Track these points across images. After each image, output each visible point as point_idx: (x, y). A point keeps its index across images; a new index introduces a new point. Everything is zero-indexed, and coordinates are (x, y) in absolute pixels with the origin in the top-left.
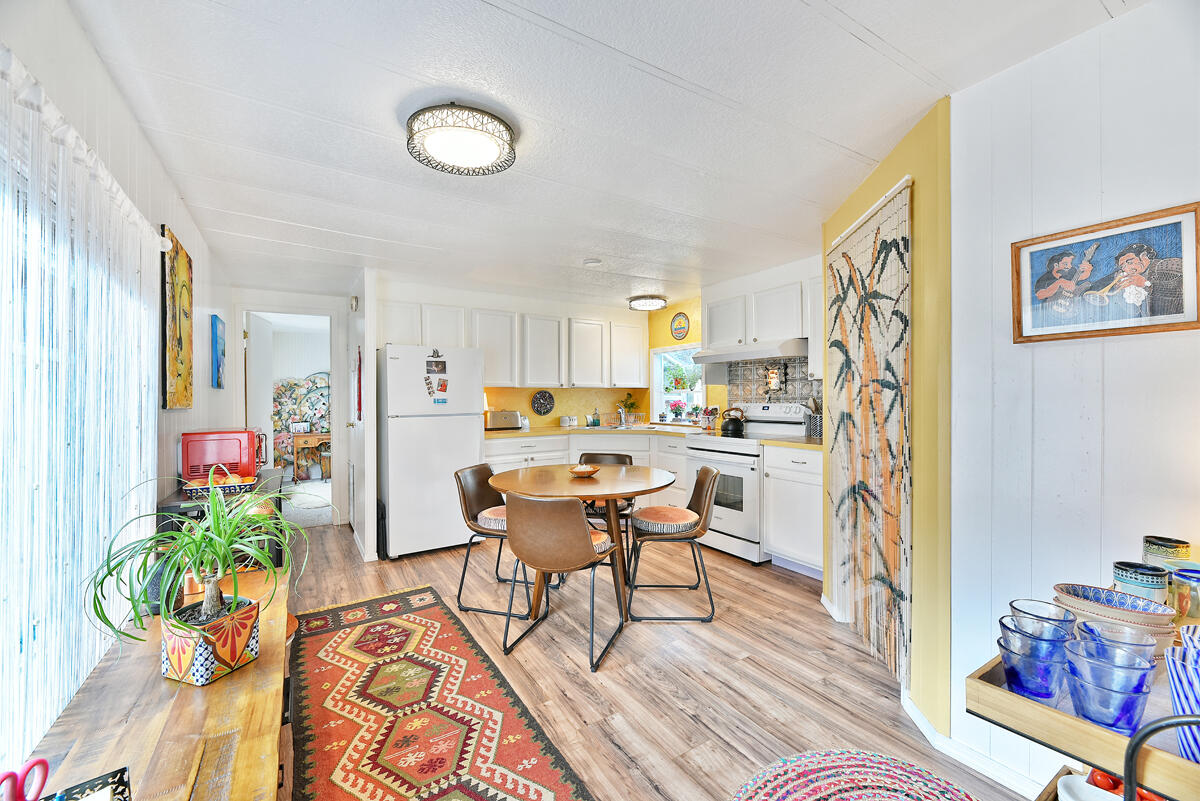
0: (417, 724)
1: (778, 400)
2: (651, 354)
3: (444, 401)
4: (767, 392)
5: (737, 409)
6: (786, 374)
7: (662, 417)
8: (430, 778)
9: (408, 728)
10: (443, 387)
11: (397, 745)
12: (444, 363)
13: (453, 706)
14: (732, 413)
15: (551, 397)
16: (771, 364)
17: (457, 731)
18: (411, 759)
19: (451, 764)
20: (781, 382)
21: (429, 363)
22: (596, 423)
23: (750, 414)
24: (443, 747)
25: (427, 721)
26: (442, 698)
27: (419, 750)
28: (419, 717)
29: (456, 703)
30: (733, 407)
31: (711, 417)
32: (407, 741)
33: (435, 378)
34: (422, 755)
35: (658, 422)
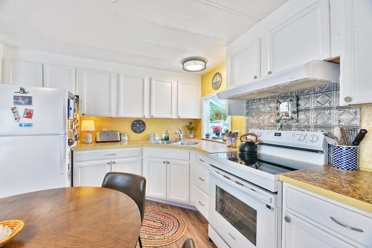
1: (289, 128)
2: (202, 99)
3: (29, 125)
4: (278, 121)
5: (252, 135)
6: (298, 105)
7: (207, 136)
10: (29, 115)
12: (30, 98)
14: (249, 137)
15: (144, 123)
16: (283, 98)
20: (293, 112)
21: (16, 98)
22: (167, 139)
23: (263, 139)
30: (249, 132)
31: (233, 139)
33: (21, 109)
35: (205, 138)
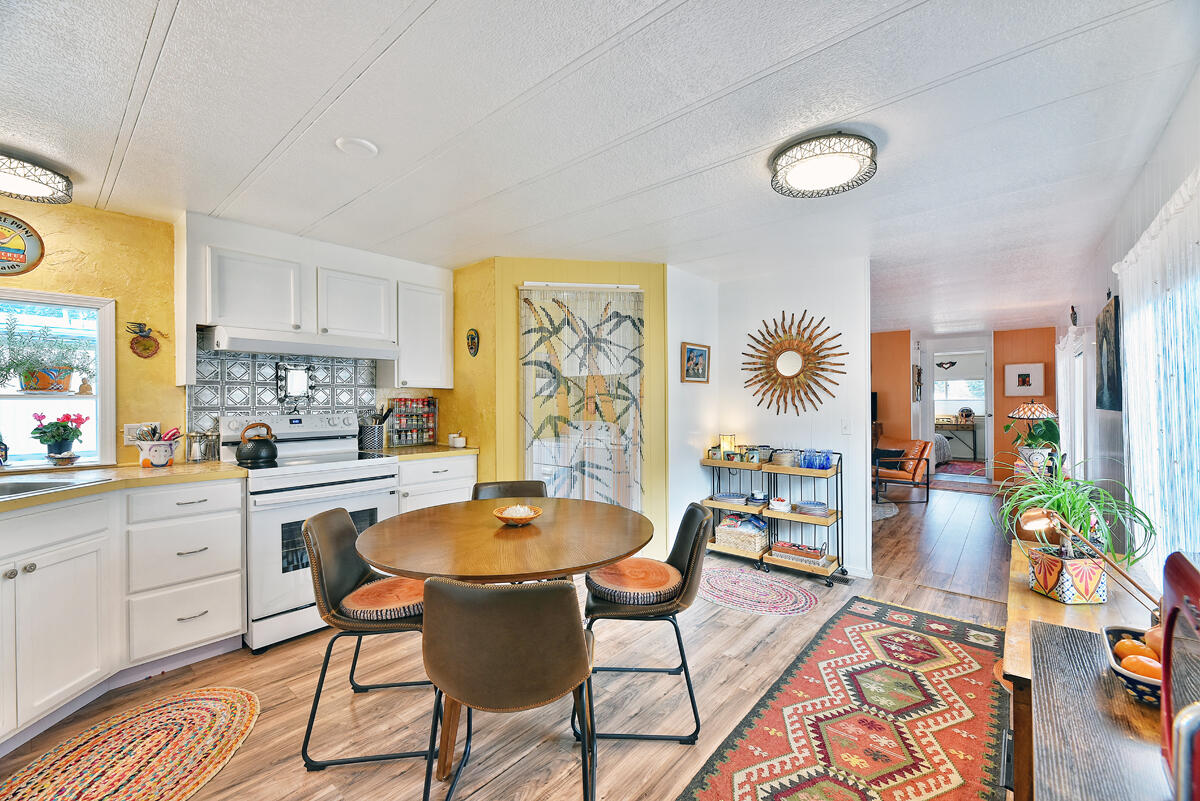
0: (855, 761)
8: (879, 721)
9: (866, 765)
11: (887, 759)
13: (808, 746)
17: (830, 729)
18: (883, 741)
19: (858, 716)
24: (852, 729)
25: (844, 756)
26: (810, 761)
27: (872, 741)
28: (847, 764)
29: (804, 746)
32: (875, 756)
34: (872, 736)
